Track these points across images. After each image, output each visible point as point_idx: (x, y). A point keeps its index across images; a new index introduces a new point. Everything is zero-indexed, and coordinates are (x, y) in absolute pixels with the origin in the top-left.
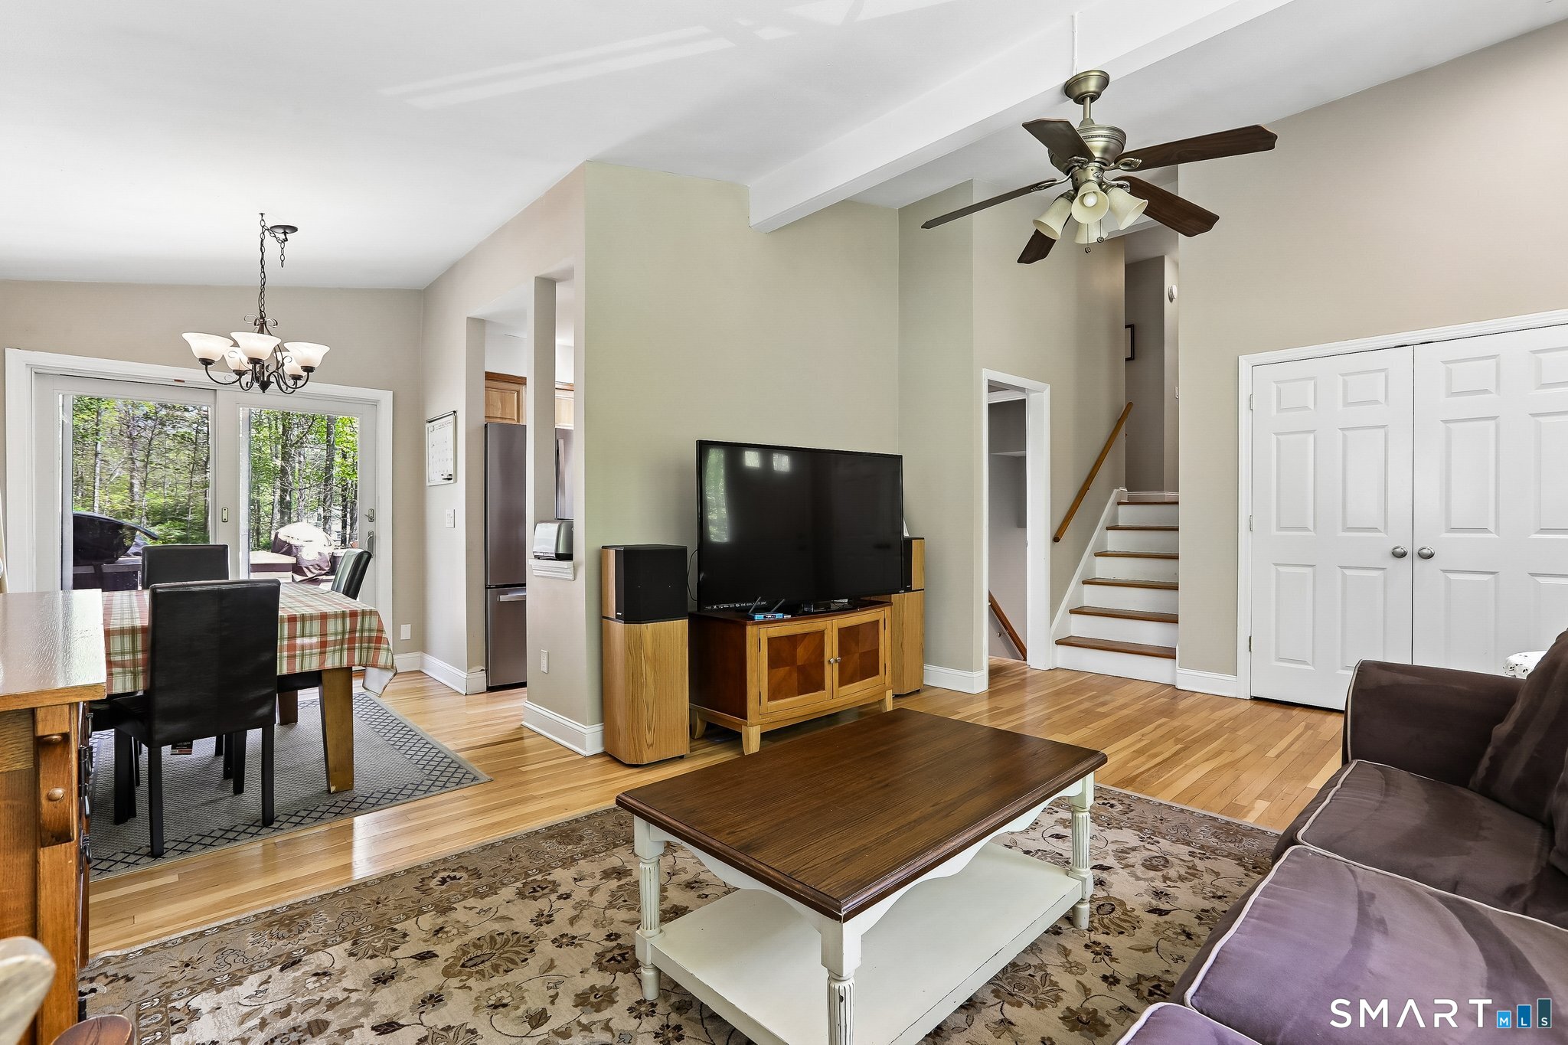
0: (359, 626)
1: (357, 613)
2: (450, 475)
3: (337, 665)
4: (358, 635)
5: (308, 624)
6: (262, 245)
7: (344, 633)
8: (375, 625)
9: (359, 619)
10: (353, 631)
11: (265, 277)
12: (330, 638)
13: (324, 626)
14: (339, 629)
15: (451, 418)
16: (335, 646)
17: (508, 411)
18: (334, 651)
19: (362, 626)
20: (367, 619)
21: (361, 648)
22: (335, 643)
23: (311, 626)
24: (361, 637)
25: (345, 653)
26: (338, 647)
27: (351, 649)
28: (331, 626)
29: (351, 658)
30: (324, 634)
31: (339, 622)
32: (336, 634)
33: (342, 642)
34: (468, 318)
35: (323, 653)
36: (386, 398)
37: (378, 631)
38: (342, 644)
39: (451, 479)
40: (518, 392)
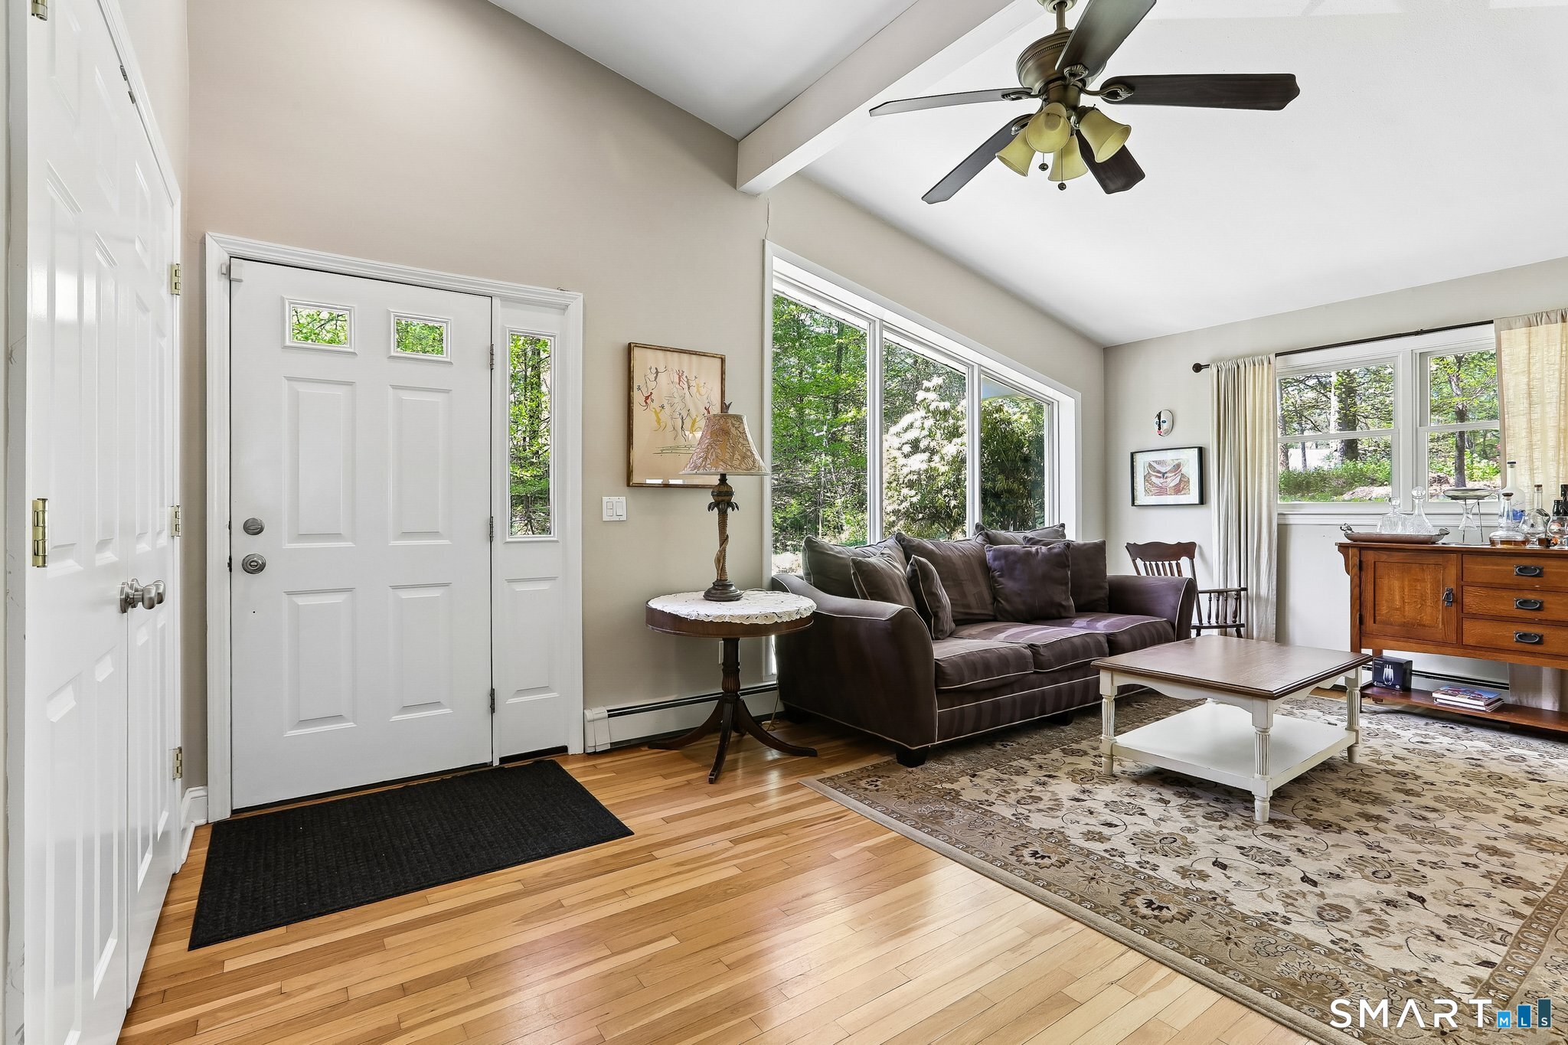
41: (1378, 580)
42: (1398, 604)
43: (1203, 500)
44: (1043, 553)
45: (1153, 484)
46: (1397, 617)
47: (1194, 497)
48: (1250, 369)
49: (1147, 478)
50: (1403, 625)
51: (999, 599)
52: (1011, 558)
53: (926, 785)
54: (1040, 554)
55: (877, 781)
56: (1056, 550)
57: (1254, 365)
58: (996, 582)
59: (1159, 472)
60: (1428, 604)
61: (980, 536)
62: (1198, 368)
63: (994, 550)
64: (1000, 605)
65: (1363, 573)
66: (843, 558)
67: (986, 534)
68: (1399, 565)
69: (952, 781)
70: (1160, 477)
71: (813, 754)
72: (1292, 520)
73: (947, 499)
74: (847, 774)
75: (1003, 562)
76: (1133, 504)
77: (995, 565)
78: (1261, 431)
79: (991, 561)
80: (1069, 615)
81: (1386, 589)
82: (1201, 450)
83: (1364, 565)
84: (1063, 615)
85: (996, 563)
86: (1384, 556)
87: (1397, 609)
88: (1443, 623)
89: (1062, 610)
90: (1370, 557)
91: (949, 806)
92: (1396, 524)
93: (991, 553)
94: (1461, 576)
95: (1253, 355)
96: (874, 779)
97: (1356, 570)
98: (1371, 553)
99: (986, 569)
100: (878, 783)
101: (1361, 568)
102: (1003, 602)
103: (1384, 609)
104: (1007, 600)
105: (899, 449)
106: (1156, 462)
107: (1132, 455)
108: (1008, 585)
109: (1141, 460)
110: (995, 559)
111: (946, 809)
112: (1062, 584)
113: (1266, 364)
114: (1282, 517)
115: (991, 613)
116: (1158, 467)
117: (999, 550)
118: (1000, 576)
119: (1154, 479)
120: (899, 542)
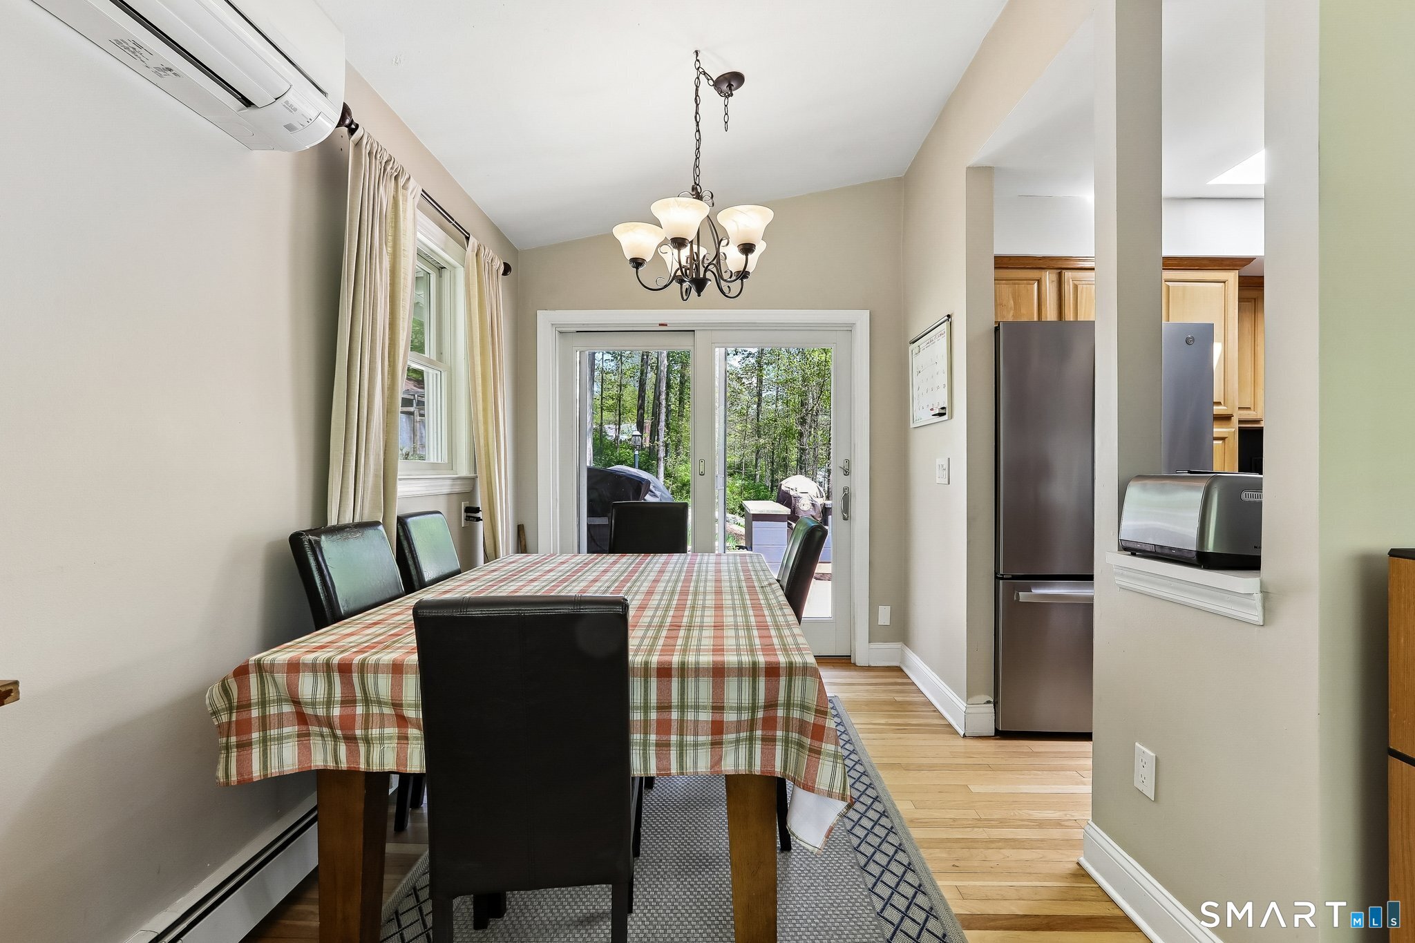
0: (782, 697)
1: (778, 668)
2: (943, 408)
3: (743, 769)
4: (780, 713)
5: (691, 683)
6: (697, 95)
7: (754, 708)
8: (812, 700)
9: (783, 681)
10: (771, 705)
11: (700, 138)
12: (730, 717)
13: (718, 690)
14: (746, 700)
15: (945, 326)
16: (738, 732)
17: (1023, 311)
18: (738, 741)
19: (789, 697)
20: (798, 682)
21: (786, 741)
22: (738, 726)
23: (697, 688)
24: (787, 719)
25: (758, 747)
26: (743, 735)
27: (769, 741)
28: (734, 692)
29: (768, 758)
30: (718, 708)
31: (746, 683)
32: (739, 709)
33: (752, 725)
34: (968, 168)
35: (716, 744)
36: (861, 319)
37: (817, 711)
38: (752, 728)
39: (945, 414)
40: (1039, 281)
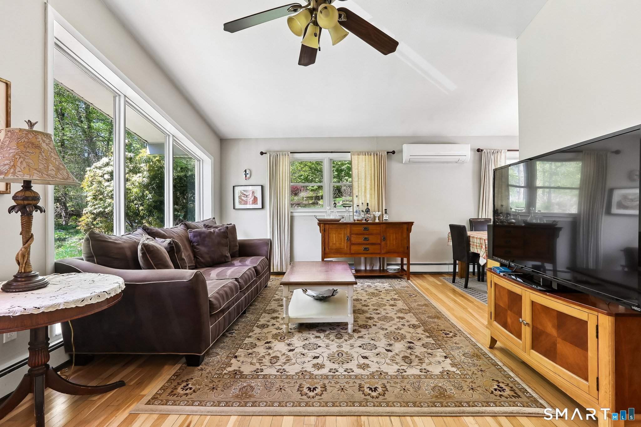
41: (329, 235)
42: (335, 242)
43: (263, 207)
44: (217, 232)
45: (243, 200)
46: (334, 247)
47: (259, 205)
48: (281, 157)
49: (240, 197)
50: (336, 249)
51: (198, 257)
52: (203, 235)
53: (219, 374)
54: (216, 233)
55: (188, 385)
56: (222, 230)
57: (283, 155)
58: (196, 248)
59: (245, 195)
60: (342, 241)
61: (182, 225)
62: (262, 153)
63: (194, 232)
64: (198, 260)
65: (325, 232)
66: (119, 243)
67: (185, 223)
68: (335, 229)
69: (230, 365)
70: (245, 197)
71: (121, 384)
72: (295, 214)
73: (137, 206)
74: (163, 388)
75: (199, 238)
76: (234, 208)
77: (195, 239)
78: (285, 180)
79: (192, 238)
80: (229, 261)
81: (331, 237)
82: (262, 187)
83: (325, 230)
84: (227, 261)
85: (195, 238)
86: (331, 226)
87: (334, 244)
88: (346, 247)
89: (226, 259)
90: (327, 226)
91: (244, 382)
92: (330, 216)
93: (192, 233)
94: (351, 232)
95: (283, 152)
96: (184, 384)
97: (323, 231)
98: (327, 225)
99: (190, 242)
100: (190, 386)
101: (324, 231)
102: (199, 258)
103: (331, 244)
104: (202, 257)
105: (102, 176)
106: (244, 190)
107: (234, 187)
108: (202, 249)
109: (237, 190)
110: (194, 236)
111: (245, 384)
112: (226, 246)
113: (287, 155)
114: (291, 213)
115: (194, 265)
116: (245, 193)
117: (196, 232)
118: (197, 245)
119: (243, 198)
120: (145, 230)
